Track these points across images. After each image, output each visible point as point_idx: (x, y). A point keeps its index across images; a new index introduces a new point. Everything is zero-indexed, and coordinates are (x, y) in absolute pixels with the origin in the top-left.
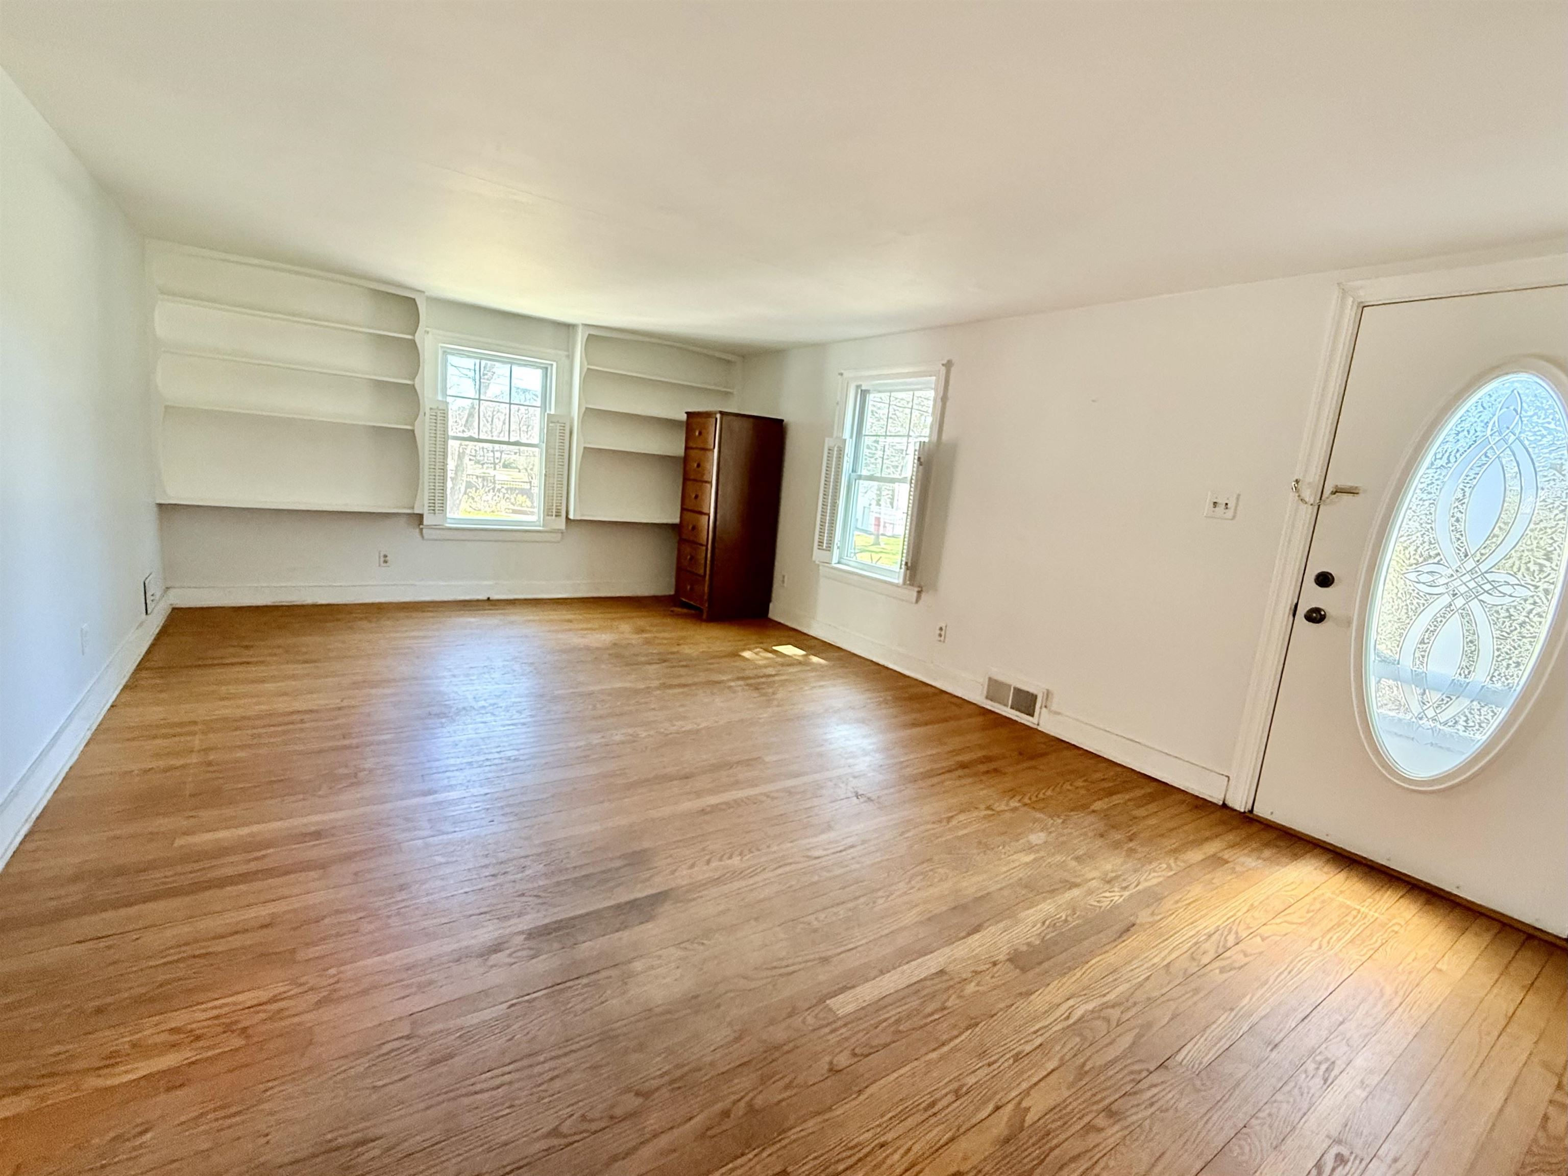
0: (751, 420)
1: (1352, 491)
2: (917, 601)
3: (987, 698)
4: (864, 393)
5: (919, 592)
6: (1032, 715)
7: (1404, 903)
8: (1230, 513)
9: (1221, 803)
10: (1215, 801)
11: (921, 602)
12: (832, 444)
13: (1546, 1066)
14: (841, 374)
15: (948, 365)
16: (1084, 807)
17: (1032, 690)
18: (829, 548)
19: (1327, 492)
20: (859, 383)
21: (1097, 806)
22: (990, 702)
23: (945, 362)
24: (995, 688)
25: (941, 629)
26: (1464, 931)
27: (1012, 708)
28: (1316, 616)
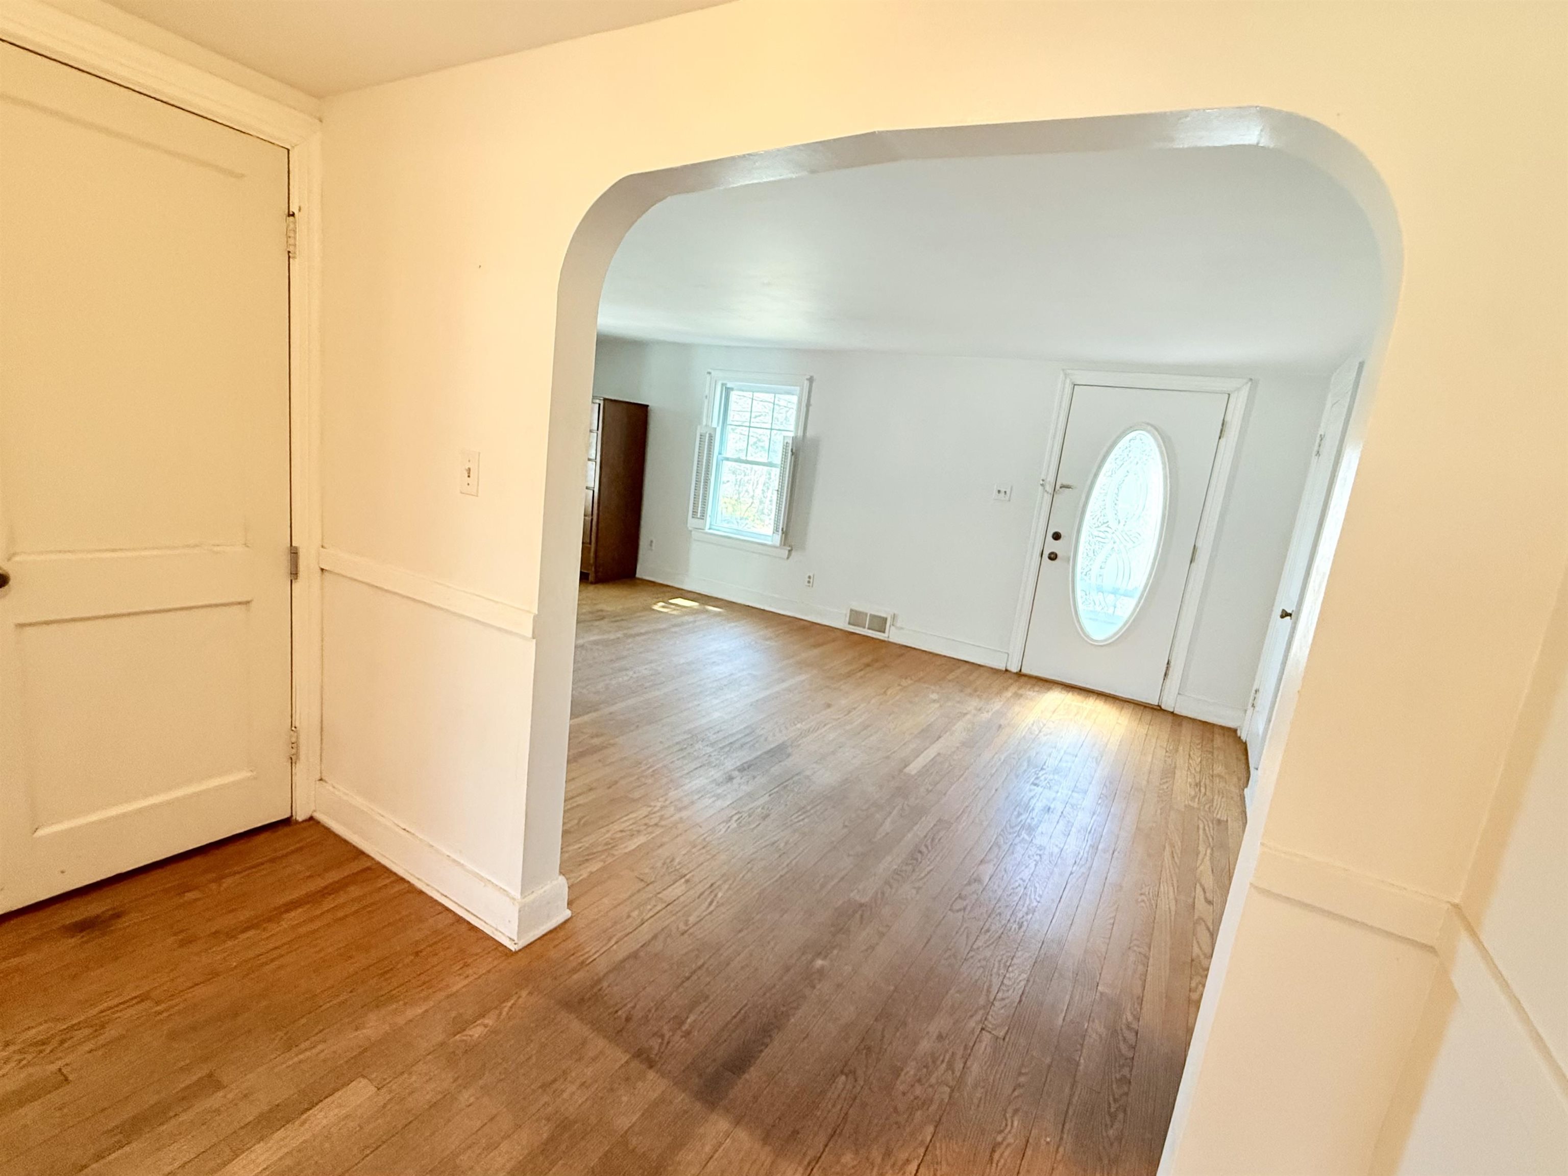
0: (624, 405)
1: (1068, 487)
2: (788, 558)
3: (849, 623)
4: (728, 390)
5: (790, 551)
6: (884, 632)
7: (1098, 701)
8: (1007, 498)
9: (1004, 669)
10: (1000, 668)
11: (791, 558)
12: (703, 431)
13: (1161, 746)
14: (709, 373)
15: (811, 380)
16: (944, 678)
17: (884, 615)
18: (703, 517)
19: (1058, 487)
20: (725, 382)
21: (950, 677)
22: (851, 626)
23: (808, 377)
24: (856, 617)
25: (810, 577)
26: (1123, 708)
27: (869, 629)
28: (1053, 557)
